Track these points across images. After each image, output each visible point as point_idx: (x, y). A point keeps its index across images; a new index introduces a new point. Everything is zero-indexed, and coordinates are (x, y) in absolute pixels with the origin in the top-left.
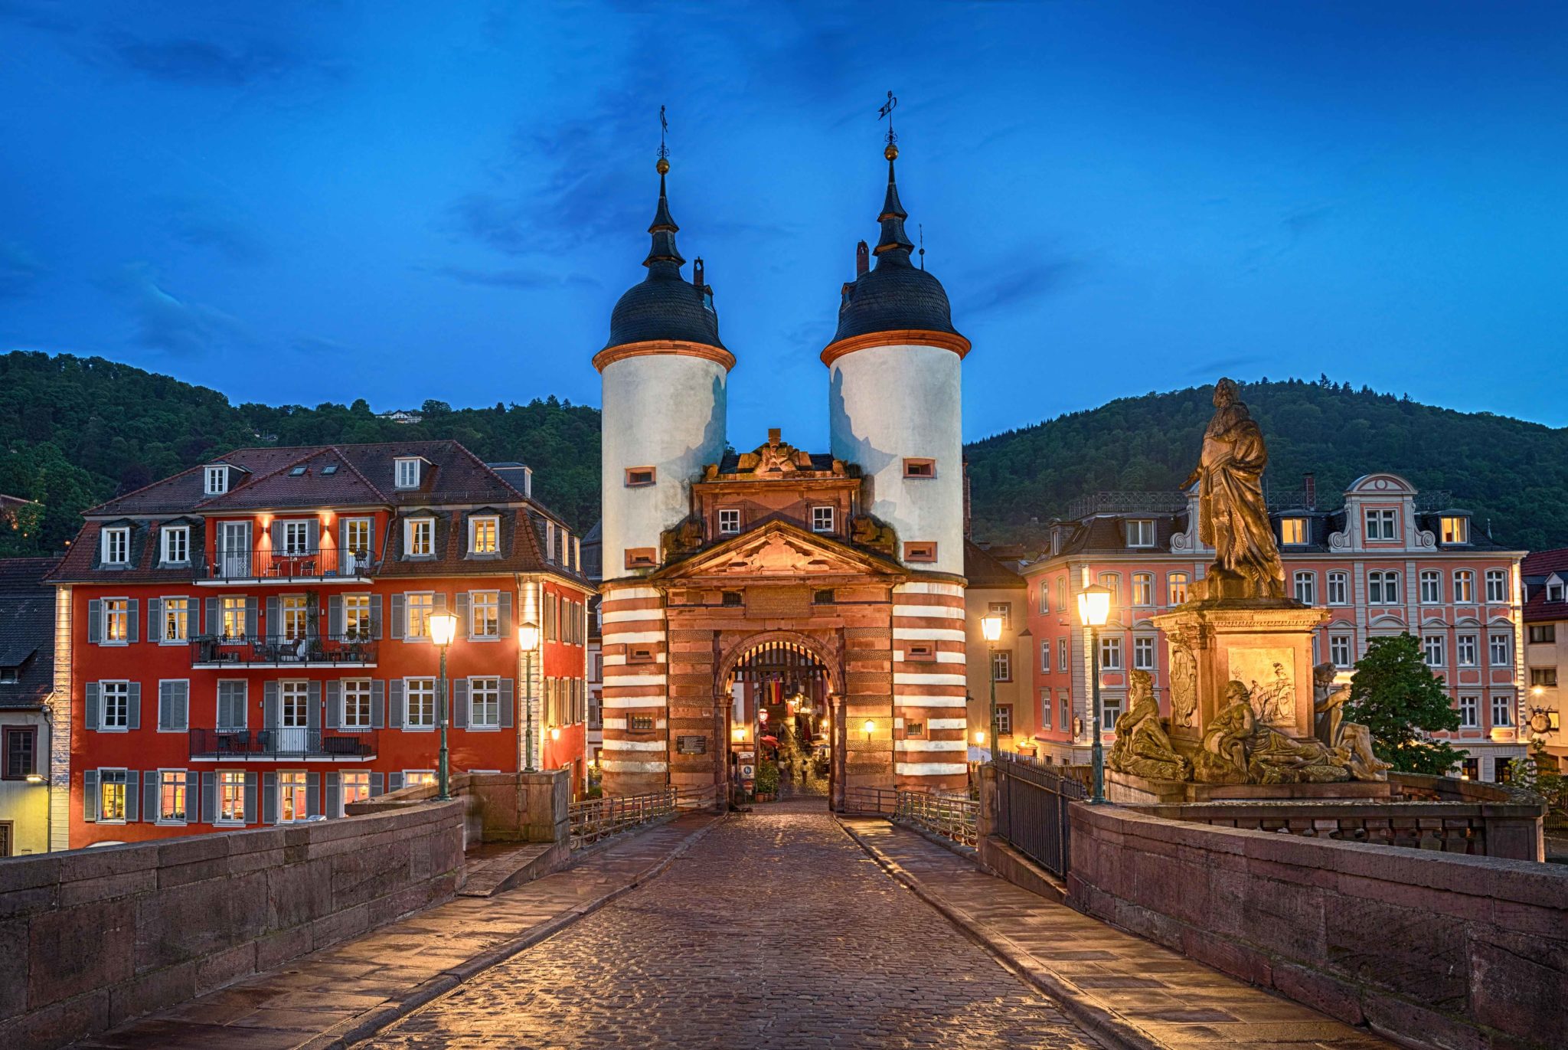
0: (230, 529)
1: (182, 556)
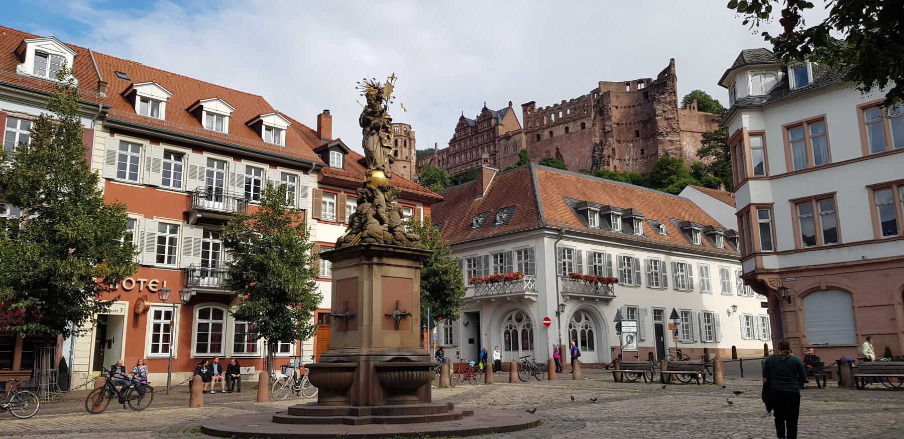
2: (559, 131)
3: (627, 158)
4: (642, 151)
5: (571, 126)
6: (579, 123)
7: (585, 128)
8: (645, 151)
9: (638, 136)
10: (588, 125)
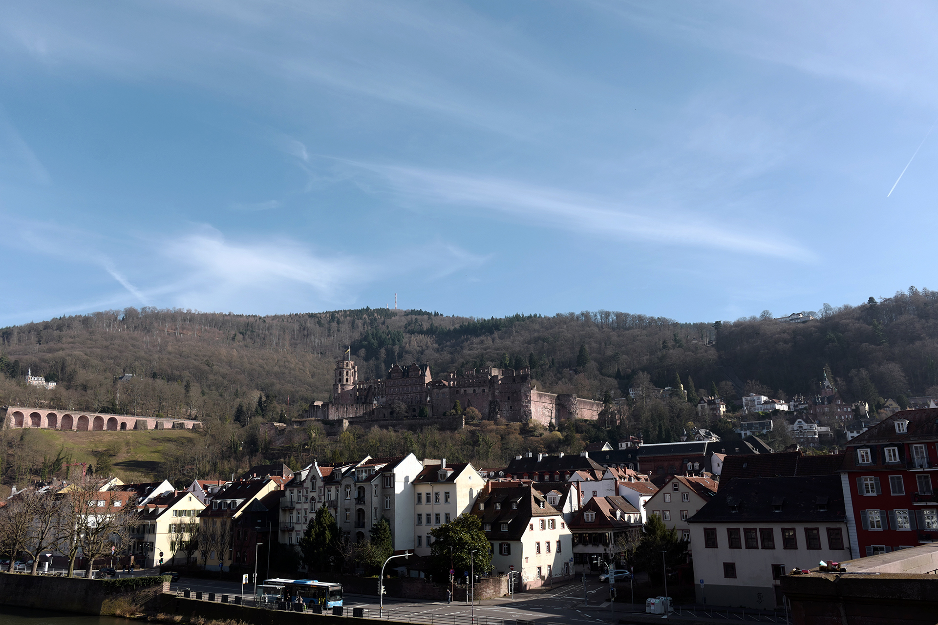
0: (916, 448)
1: (894, 459)
2: (470, 391)
3: (504, 409)
4: (511, 407)
5: (477, 389)
6: (482, 388)
7: (484, 392)
8: (512, 408)
9: (509, 399)
10: (487, 390)
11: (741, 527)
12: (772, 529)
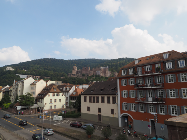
0: (139, 68)
1: (132, 73)
9: (104, 73)
11: (92, 96)
12: (99, 97)
